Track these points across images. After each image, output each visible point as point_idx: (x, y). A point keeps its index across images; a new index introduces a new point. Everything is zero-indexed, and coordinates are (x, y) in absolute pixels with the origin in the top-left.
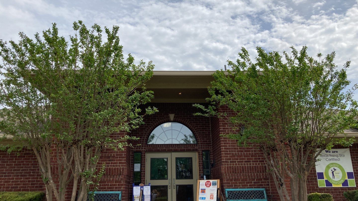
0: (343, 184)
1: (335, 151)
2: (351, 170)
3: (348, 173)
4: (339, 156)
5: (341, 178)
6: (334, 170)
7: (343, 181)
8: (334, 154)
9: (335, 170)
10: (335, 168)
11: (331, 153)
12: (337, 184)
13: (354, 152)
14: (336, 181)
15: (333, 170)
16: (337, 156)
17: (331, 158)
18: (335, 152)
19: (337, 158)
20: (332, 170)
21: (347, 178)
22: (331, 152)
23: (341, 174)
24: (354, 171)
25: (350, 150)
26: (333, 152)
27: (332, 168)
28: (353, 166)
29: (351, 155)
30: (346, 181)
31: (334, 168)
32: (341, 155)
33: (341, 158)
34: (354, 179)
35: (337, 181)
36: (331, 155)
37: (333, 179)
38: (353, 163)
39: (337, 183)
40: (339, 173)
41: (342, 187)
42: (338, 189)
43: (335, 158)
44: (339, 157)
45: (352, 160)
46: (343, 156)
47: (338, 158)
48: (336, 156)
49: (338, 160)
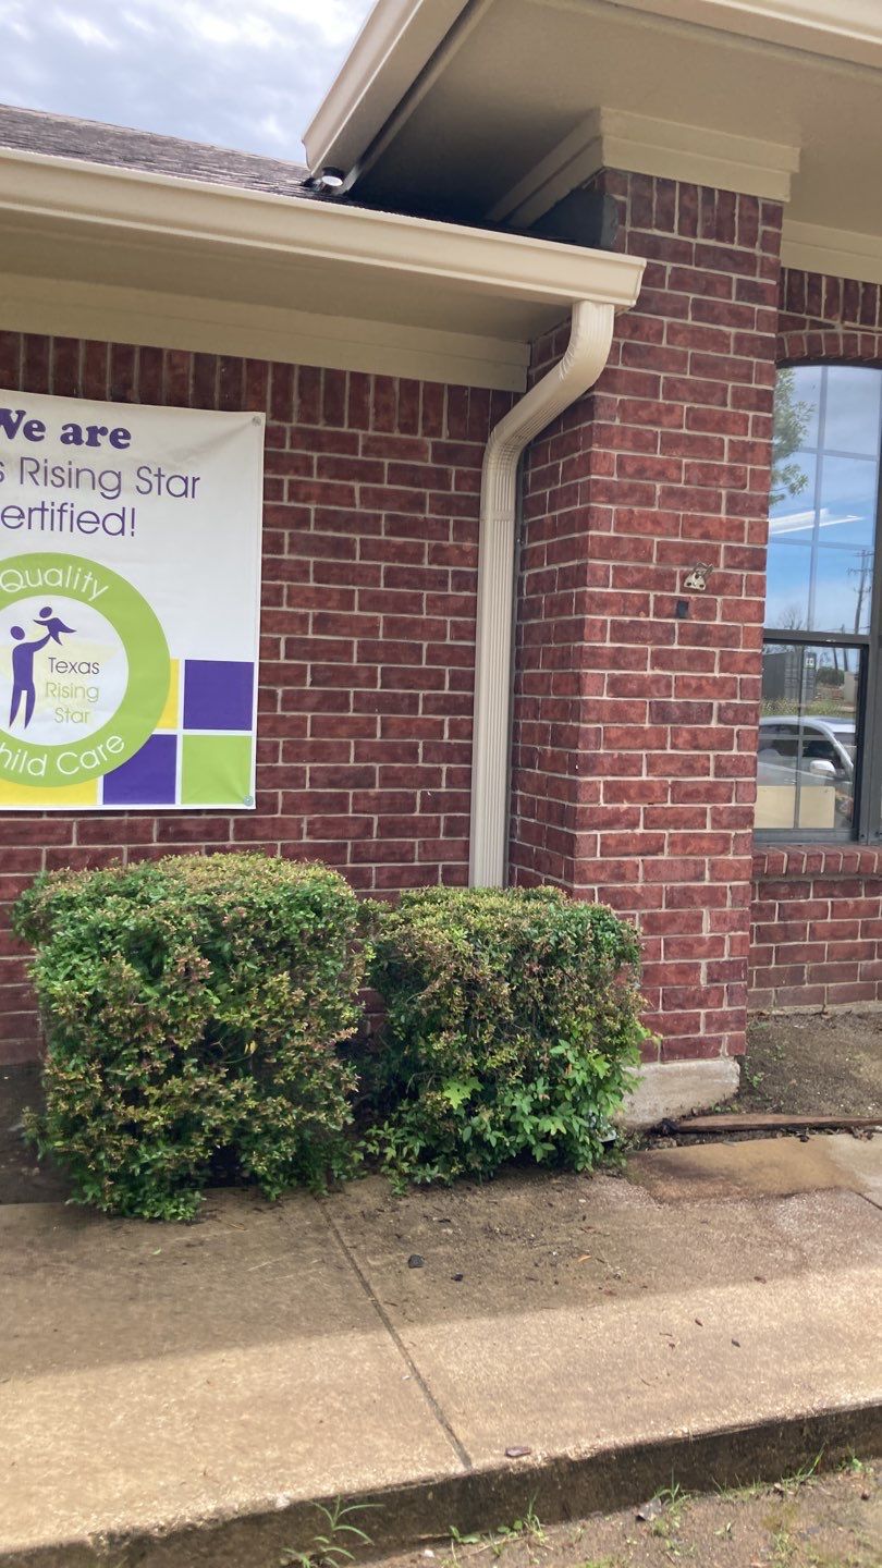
0: (116, 784)
1: (93, 431)
2: (239, 642)
3: (198, 672)
4: (129, 480)
5: (101, 719)
6: (45, 631)
7: (120, 750)
8: (82, 455)
9: (56, 628)
10: (63, 609)
11: (50, 449)
12: (53, 780)
13: (308, 459)
14: (36, 751)
15: (35, 633)
16: (109, 481)
17: (30, 494)
18: (93, 442)
19: (103, 507)
20: (17, 633)
21: (171, 722)
22: (53, 432)
23: (114, 681)
24: (268, 648)
25: (272, 437)
26: (72, 436)
27: (25, 613)
28: (269, 597)
29: (271, 490)
30: (160, 751)
31: (46, 612)
32: (154, 479)
33: (154, 511)
34: (253, 733)
35: (53, 752)
36: (33, 470)
37: (17, 730)
38: (270, 569)
39: (57, 763)
40: (93, 668)
41: (99, 805)
42: (51, 828)
43: (84, 499)
44: (127, 500)
45: (271, 544)
46: (177, 486)
47: (116, 506)
48: (96, 482)
49: (114, 524)
